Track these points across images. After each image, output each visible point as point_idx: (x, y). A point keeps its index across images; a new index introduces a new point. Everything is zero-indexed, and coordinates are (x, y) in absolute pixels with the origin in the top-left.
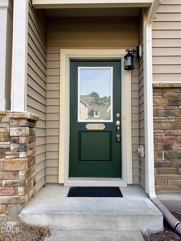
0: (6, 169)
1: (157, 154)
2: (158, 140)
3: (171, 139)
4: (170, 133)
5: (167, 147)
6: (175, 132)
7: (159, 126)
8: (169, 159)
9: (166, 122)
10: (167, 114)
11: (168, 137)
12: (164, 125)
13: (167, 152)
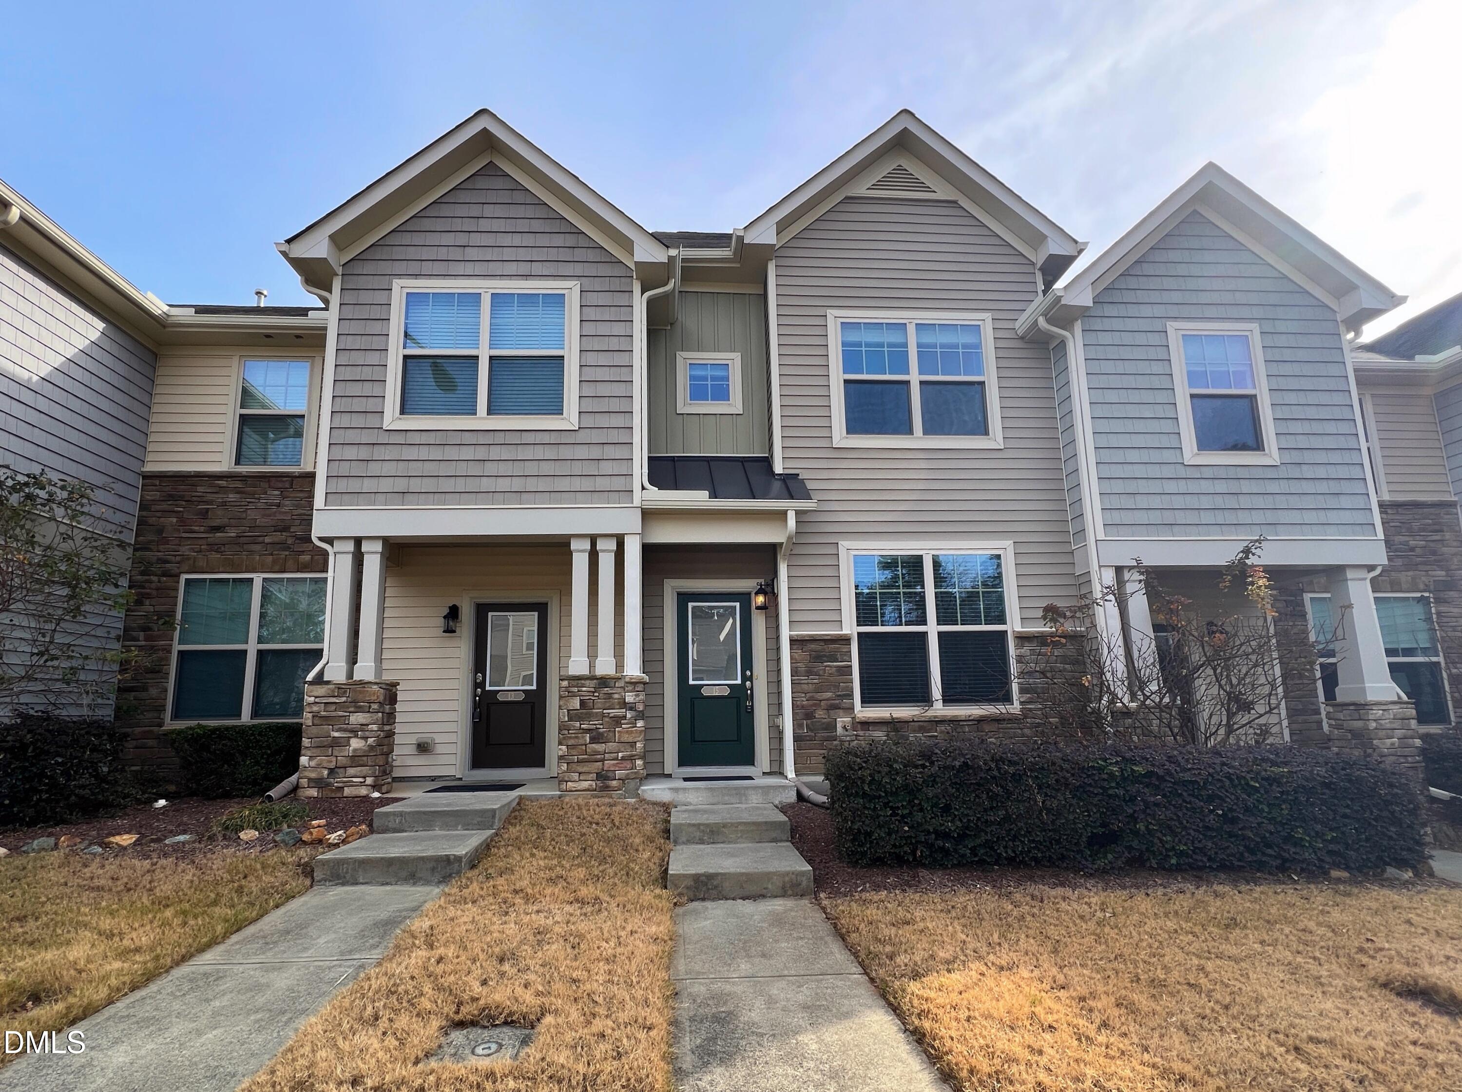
0: (622, 740)
1: (797, 725)
2: (798, 706)
3: (814, 705)
4: (813, 697)
5: (809, 716)
6: (819, 696)
7: (798, 688)
8: (812, 731)
9: (808, 683)
10: (809, 673)
11: (811, 702)
12: (805, 687)
13: (809, 721)
